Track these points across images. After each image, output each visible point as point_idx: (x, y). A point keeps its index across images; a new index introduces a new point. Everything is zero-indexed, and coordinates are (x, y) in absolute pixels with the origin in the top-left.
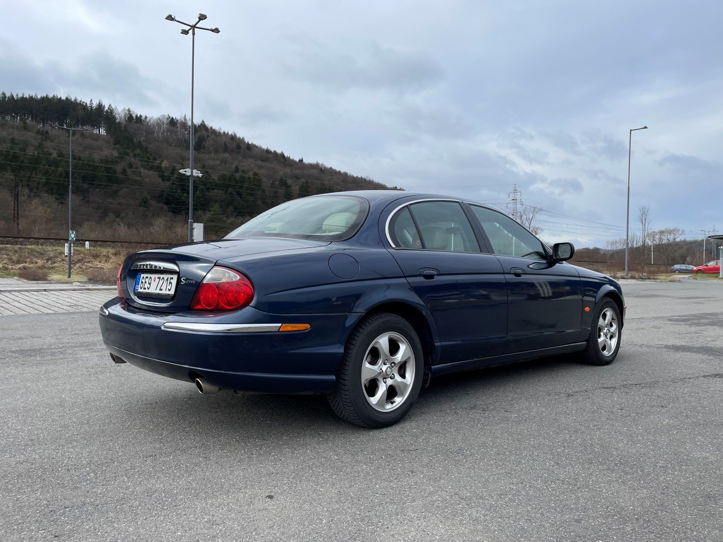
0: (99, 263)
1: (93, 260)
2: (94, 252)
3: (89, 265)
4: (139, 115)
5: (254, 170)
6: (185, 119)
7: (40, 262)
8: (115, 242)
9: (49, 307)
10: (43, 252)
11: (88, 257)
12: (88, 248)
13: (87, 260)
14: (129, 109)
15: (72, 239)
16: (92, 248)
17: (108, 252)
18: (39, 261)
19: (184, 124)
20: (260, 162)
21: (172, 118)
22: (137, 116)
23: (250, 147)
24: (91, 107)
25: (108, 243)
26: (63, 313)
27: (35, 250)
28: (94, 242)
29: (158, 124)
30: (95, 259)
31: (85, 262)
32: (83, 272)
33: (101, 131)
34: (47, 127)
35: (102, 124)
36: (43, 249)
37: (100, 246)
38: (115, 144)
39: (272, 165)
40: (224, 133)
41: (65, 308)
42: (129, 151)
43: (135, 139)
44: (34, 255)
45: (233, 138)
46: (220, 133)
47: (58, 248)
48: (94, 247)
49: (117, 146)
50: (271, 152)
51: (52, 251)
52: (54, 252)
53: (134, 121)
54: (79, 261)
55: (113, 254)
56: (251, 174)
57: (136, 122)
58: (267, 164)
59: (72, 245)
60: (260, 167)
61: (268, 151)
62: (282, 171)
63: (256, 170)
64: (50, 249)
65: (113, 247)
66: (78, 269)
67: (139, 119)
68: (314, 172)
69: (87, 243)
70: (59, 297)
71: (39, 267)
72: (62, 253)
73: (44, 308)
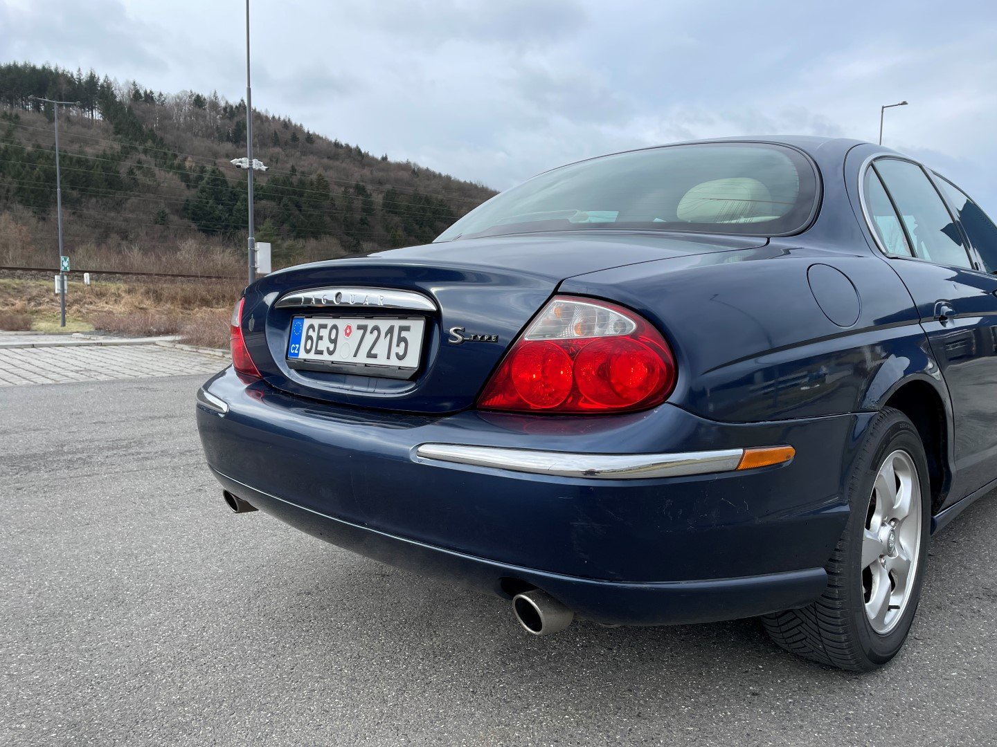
0: (105, 305)
1: (97, 300)
2: (97, 289)
3: (91, 307)
4: (148, 92)
5: (318, 172)
6: (216, 98)
7: (19, 304)
8: (128, 273)
9: (43, 374)
10: (21, 288)
11: (88, 295)
12: (89, 283)
13: (88, 300)
14: (134, 83)
15: (66, 268)
16: (94, 283)
17: (118, 289)
18: (17, 301)
19: (214, 105)
20: (326, 161)
21: (198, 96)
22: (146, 92)
23: (310, 138)
24: (80, 79)
25: (117, 275)
26: (69, 384)
27: (9, 286)
28: (96, 273)
29: (177, 105)
30: (100, 299)
31: (85, 303)
32: (84, 318)
33: (94, 114)
34: (17, 110)
35: (96, 104)
36: (22, 283)
37: (106, 279)
38: (117, 133)
39: (344, 165)
40: (274, 117)
41: (71, 374)
42: (137, 144)
43: (144, 126)
44: (9, 294)
45: (286, 125)
46: (267, 117)
47: (43, 282)
48: (97, 281)
49: (119, 136)
50: (342, 146)
51: (36, 287)
52: (38, 289)
53: (142, 99)
54: (76, 301)
55: (125, 291)
56: (314, 177)
57: (146, 101)
58: (337, 163)
59: (65, 277)
60: (326, 168)
61: (337, 145)
62: (357, 174)
63: (321, 171)
64: (33, 285)
65: (125, 282)
66: (75, 313)
67: (149, 97)
68: (405, 175)
69: (86, 275)
70: (57, 357)
71: (18, 311)
72: (49, 290)
73: (36, 376)
